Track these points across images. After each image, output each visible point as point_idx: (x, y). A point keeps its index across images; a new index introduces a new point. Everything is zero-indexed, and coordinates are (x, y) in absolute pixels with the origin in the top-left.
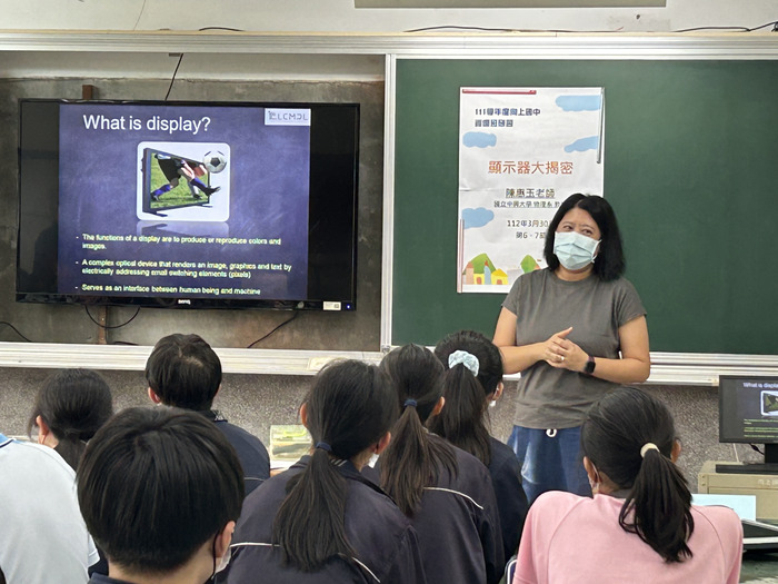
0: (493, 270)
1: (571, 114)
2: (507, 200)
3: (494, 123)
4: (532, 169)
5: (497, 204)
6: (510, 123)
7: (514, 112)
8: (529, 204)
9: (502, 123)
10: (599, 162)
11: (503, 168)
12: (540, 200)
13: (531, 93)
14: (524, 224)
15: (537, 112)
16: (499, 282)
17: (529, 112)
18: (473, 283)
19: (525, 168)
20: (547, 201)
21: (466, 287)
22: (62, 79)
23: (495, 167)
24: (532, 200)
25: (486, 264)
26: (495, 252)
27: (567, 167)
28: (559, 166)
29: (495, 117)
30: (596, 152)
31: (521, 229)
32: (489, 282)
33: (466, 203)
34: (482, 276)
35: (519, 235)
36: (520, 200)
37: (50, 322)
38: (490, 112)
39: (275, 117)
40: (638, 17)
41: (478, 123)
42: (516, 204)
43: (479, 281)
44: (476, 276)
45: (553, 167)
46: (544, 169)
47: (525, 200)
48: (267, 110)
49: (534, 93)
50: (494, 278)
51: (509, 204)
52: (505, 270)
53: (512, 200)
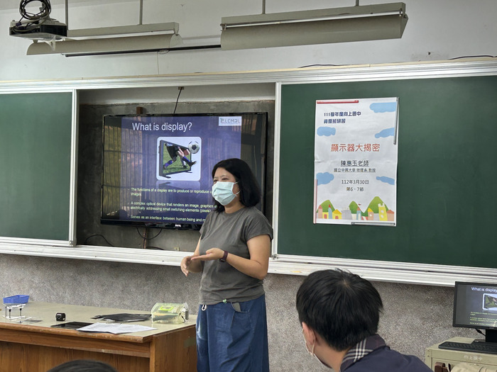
0: (333, 210)
1: (379, 114)
2: (341, 168)
3: (334, 121)
4: (356, 148)
5: (336, 170)
6: (344, 121)
7: (346, 114)
8: (354, 170)
9: (339, 121)
10: (395, 144)
11: (339, 148)
12: (360, 168)
13: (355, 102)
14: (351, 182)
15: (359, 114)
16: (337, 218)
17: (354, 114)
18: (322, 218)
19: (351, 148)
20: (364, 168)
21: (319, 220)
22: (129, 104)
23: (335, 148)
24: (356, 168)
25: (330, 206)
26: (334, 199)
27: (376, 147)
28: (372, 146)
29: (335, 117)
30: (393, 137)
31: (349, 185)
32: (331, 217)
33: (319, 169)
34: (327, 213)
35: (348, 189)
36: (349, 168)
37: (122, 235)
38: (333, 114)
39: (224, 121)
40: (429, 53)
41: (326, 121)
42: (347, 170)
43: (326, 217)
44: (324, 213)
45: (368, 147)
46: (362, 148)
47: (352, 168)
48: (220, 118)
49: (358, 102)
50: (334, 215)
51: (343, 170)
52: (340, 210)
53: (345, 168)
